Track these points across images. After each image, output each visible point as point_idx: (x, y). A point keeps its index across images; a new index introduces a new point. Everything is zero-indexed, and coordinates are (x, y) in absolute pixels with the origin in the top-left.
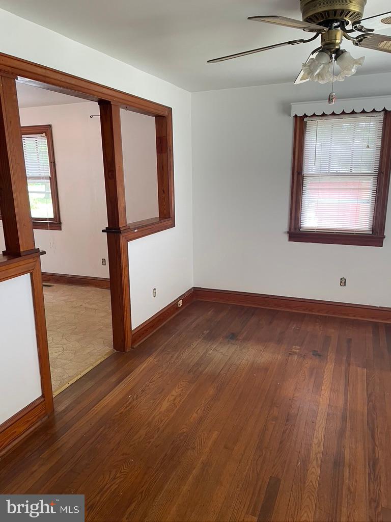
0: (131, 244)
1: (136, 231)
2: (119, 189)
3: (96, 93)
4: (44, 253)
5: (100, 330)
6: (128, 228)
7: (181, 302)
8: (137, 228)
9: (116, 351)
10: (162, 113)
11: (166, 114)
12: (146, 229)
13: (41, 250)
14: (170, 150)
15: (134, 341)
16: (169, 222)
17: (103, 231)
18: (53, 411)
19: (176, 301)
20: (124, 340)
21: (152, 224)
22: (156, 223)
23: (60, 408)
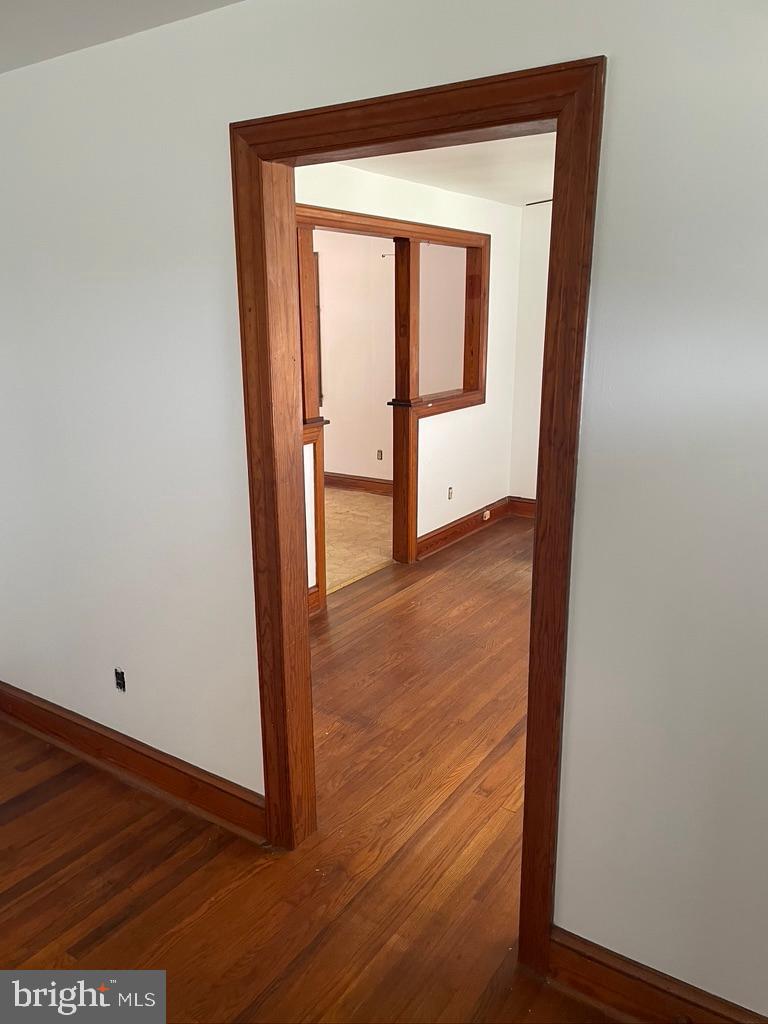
0: (422, 422)
1: (430, 405)
2: (412, 350)
3: (393, 232)
4: (328, 422)
5: (375, 539)
6: (421, 402)
7: (487, 514)
8: (432, 402)
9: (395, 562)
10: (475, 244)
11: (483, 243)
12: (445, 404)
13: (325, 419)
14: (485, 295)
15: (419, 553)
16: (478, 396)
17: (389, 404)
18: (326, 607)
19: (481, 512)
20: (406, 547)
21: (453, 397)
22: (458, 397)
23: (331, 606)
